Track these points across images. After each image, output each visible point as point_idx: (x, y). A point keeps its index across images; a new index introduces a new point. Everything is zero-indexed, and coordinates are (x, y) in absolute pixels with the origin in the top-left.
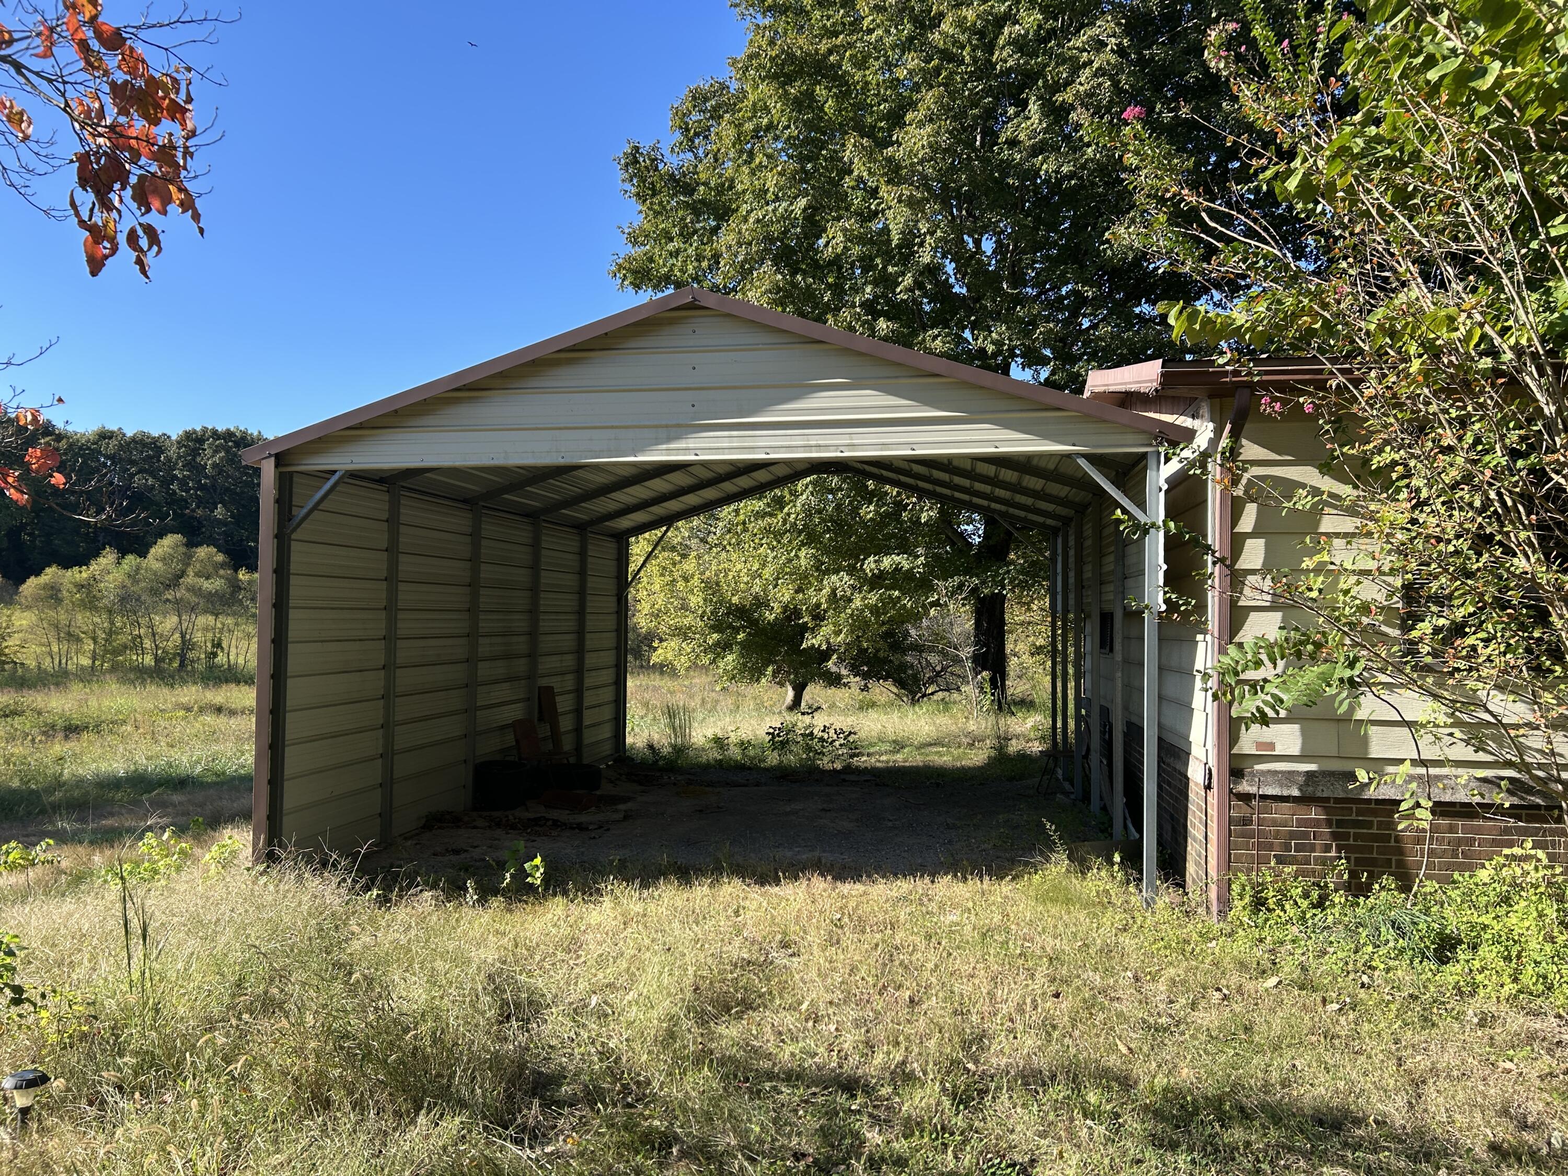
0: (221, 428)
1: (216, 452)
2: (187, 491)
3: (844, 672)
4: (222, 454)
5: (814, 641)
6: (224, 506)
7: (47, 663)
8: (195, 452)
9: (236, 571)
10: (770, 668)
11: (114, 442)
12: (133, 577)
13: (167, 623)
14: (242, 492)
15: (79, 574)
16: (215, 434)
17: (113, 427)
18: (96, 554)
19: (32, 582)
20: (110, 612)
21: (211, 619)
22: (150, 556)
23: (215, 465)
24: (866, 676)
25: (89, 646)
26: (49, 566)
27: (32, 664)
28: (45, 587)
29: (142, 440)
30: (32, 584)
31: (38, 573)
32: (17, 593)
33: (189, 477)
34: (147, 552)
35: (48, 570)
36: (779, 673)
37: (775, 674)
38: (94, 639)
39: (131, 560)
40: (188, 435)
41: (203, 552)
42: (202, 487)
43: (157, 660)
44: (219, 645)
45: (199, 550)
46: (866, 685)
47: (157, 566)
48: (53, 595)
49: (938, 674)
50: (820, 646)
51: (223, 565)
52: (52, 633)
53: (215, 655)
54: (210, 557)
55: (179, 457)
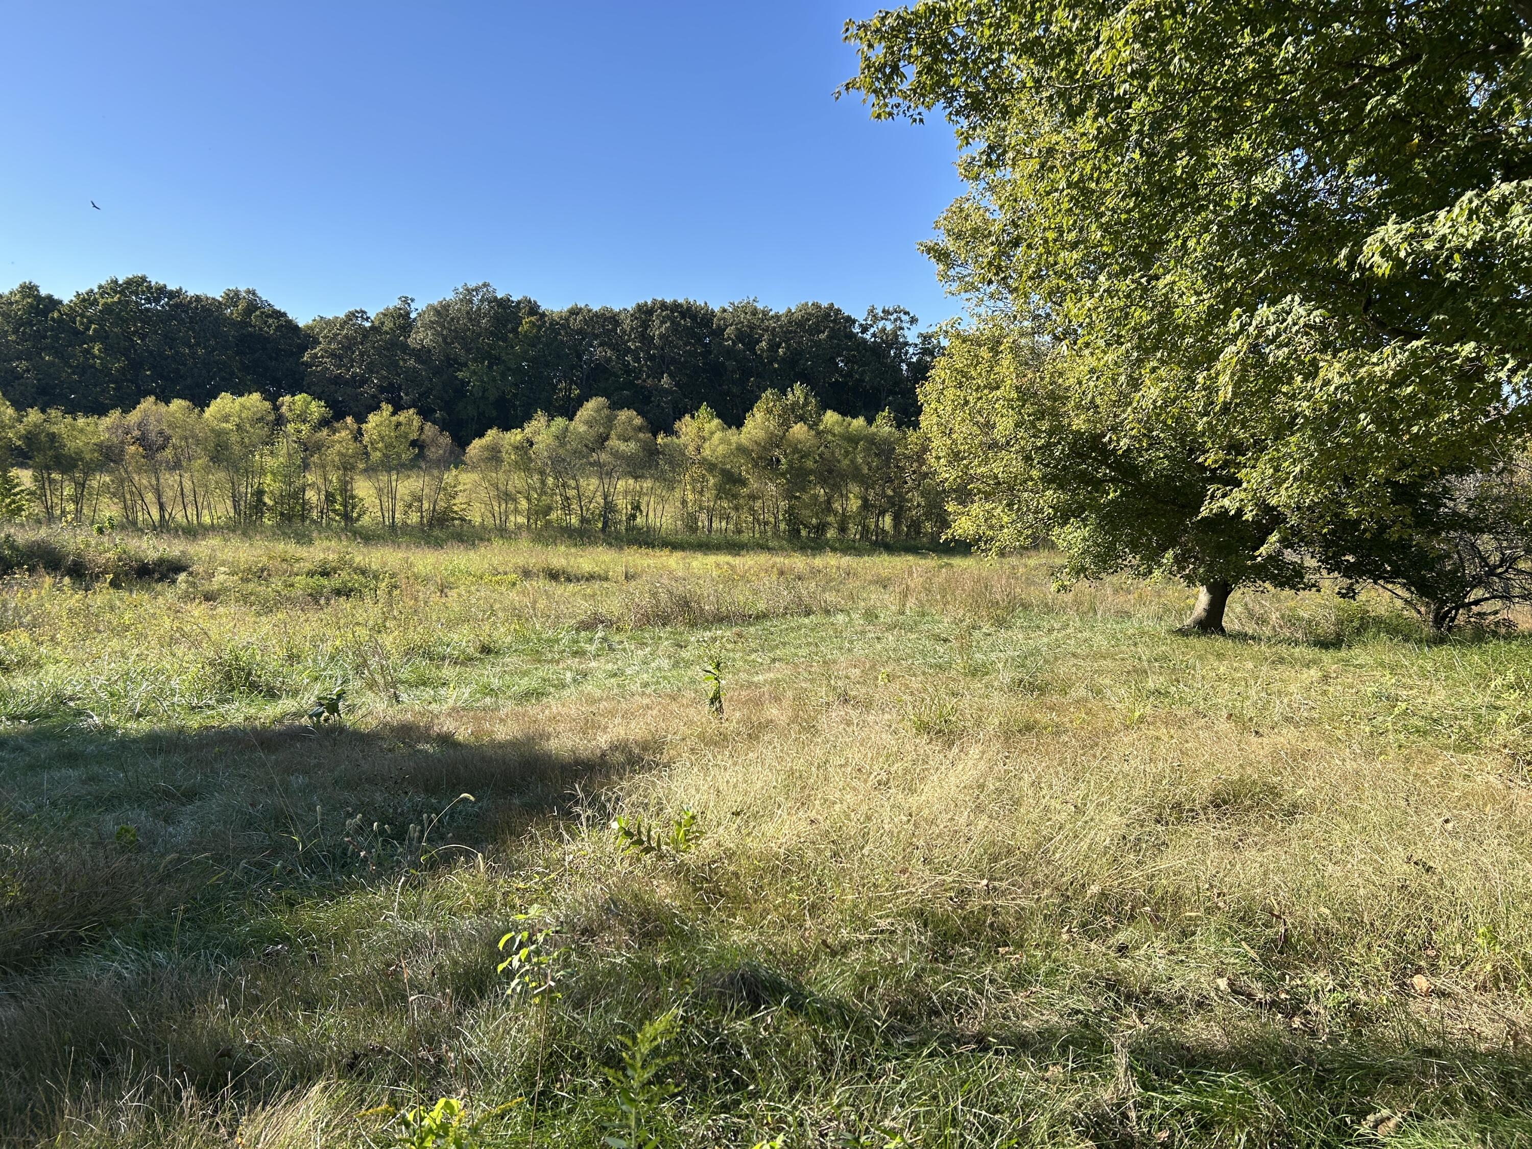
0: (669, 300)
1: (663, 322)
2: (639, 362)
3: (1311, 562)
4: (668, 324)
5: (1226, 502)
6: (670, 375)
7: (489, 522)
8: (645, 325)
9: (655, 435)
10: (1170, 554)
11: (580, 317)
12: (562, 438)
13: (591, 484)
14: (686, 362)
15: (515, 436)
16: (664, 306)
17: (581, 305)
18: (529, 418)
19: (477, 443)
20: (542, 473)
21: (631, 481)
22: (577, 418)
23: (661, 336)
24: (1349, 571)
25: (524, 504)
26: (491, 428)
27: (477, 521)
28: (487, 448)
29: (604, 314)
30: (476, 446)
31: (481, 435)
32: (464, 453)
33: (641, 348)
34: (574, 414)
35: (489, 432)
36: (1185, 560)
37: (1180, 561)
38: (528, 499)
39: (560, 422)
40: (640, 308)
41: (624, 415)
42: (652, 358)
43: (583, 520)
44: (637, 508)
45: (619, 413)
46: (1350, 588)
47: (582, 428)
48: (494, 456)
49: (1492, 572)
50: (1240, 512)
51: (640, 429)
52: (493, 493)
53: (634, 517)
54: (630, 420)
55: (632, 329)
